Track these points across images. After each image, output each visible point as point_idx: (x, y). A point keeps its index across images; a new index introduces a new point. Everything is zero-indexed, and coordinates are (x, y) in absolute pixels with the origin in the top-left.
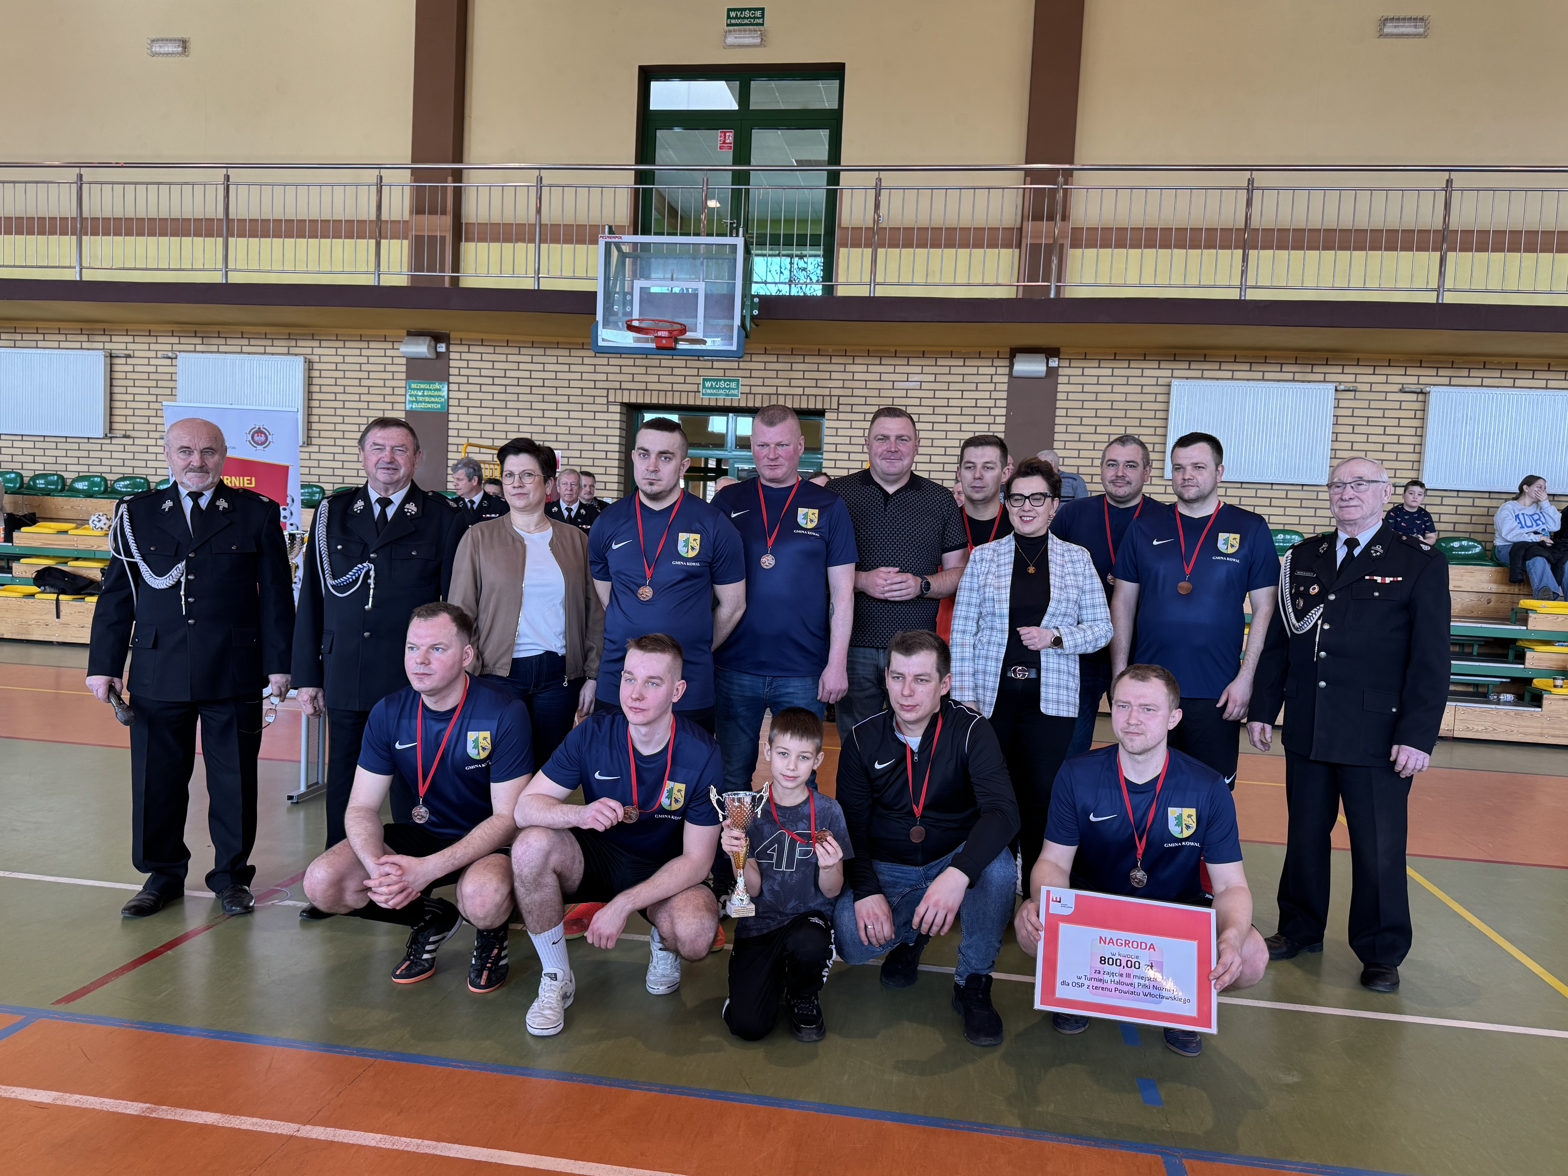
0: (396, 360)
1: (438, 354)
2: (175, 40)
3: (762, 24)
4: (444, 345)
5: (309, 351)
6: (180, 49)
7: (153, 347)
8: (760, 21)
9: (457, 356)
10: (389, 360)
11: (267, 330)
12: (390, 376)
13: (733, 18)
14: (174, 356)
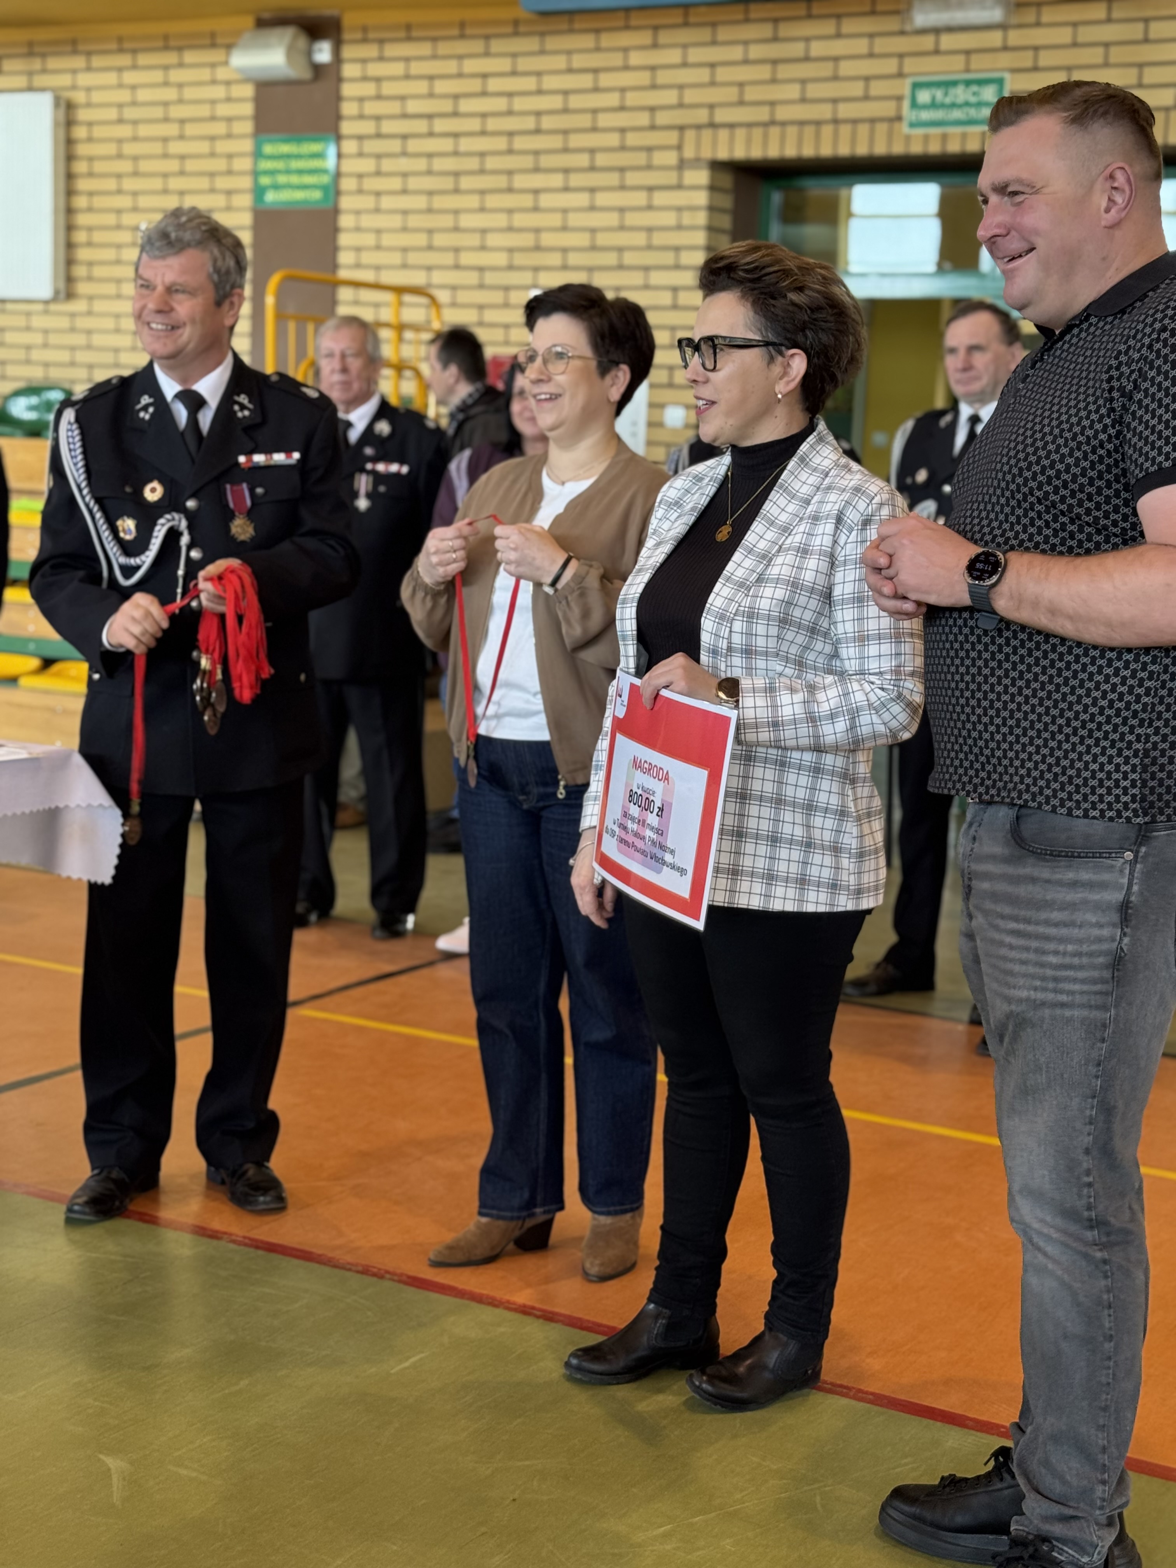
0: (239, 90)
1: (318, 70)
4: (327, 45)
9: (357, 70)
12: (220, 129)
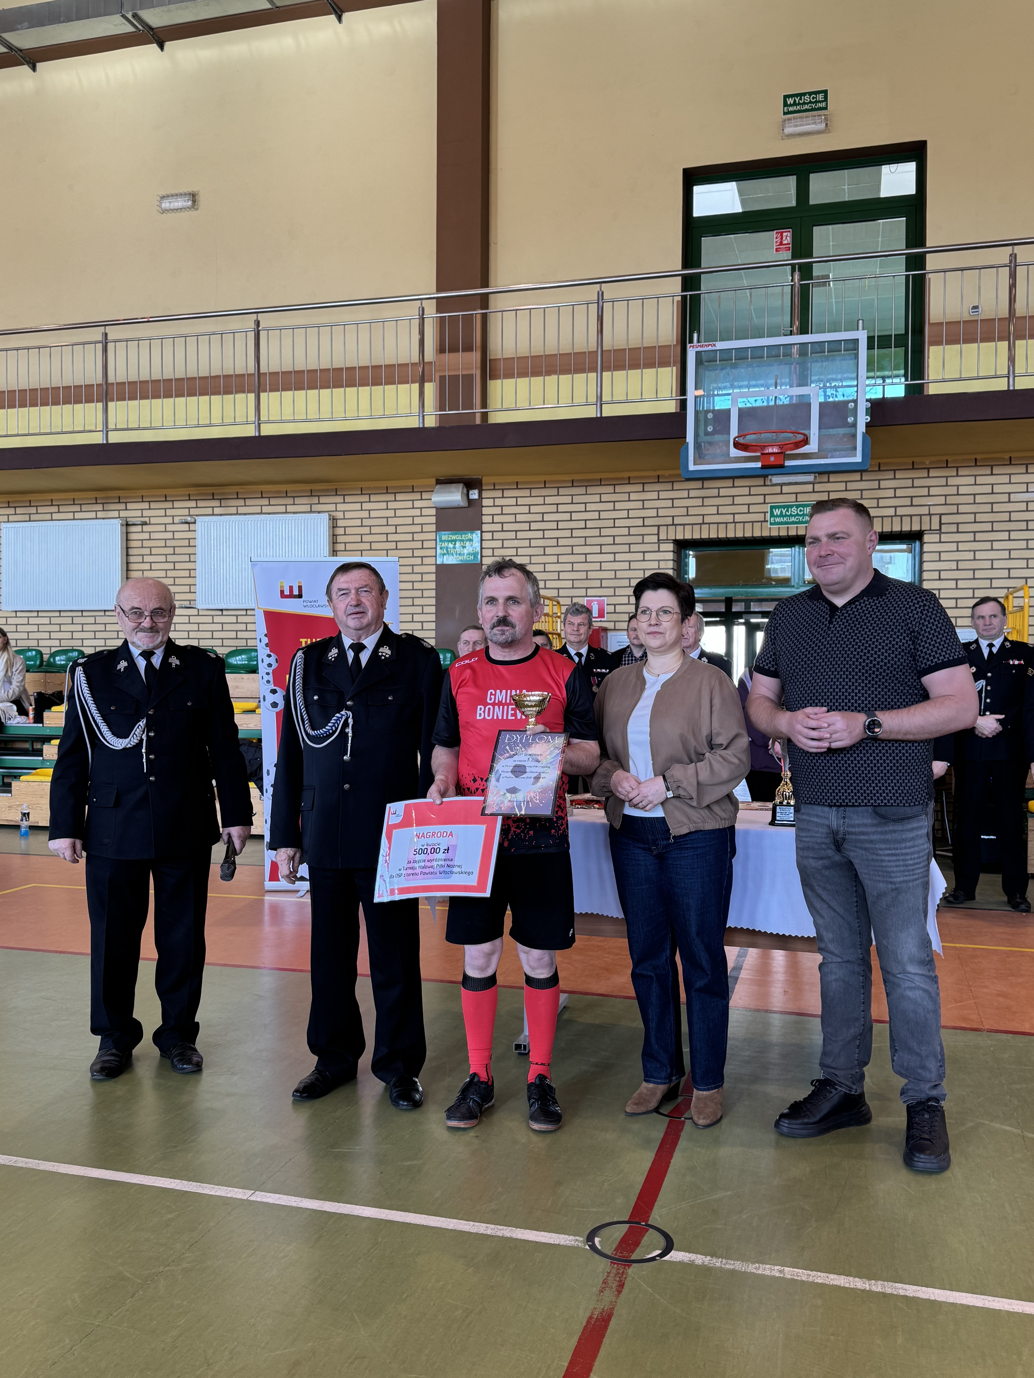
0: (425, 512)
1: (470, 502)
2: (185, 194)
3: (826, 108)
4: (476, 492)
5: (332, 507)
6: (190, 203)
7: (169, 512)
8: (824, 104)
9: (490, 502)
10: (417, 512)
11: (289, 487)
12: (418, 529)
13: (791, 105)
14: (193, 520)
